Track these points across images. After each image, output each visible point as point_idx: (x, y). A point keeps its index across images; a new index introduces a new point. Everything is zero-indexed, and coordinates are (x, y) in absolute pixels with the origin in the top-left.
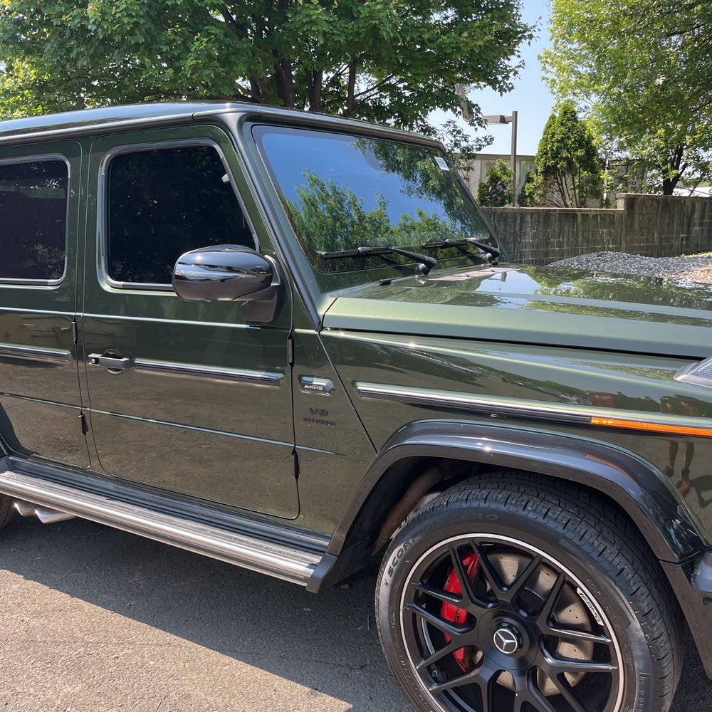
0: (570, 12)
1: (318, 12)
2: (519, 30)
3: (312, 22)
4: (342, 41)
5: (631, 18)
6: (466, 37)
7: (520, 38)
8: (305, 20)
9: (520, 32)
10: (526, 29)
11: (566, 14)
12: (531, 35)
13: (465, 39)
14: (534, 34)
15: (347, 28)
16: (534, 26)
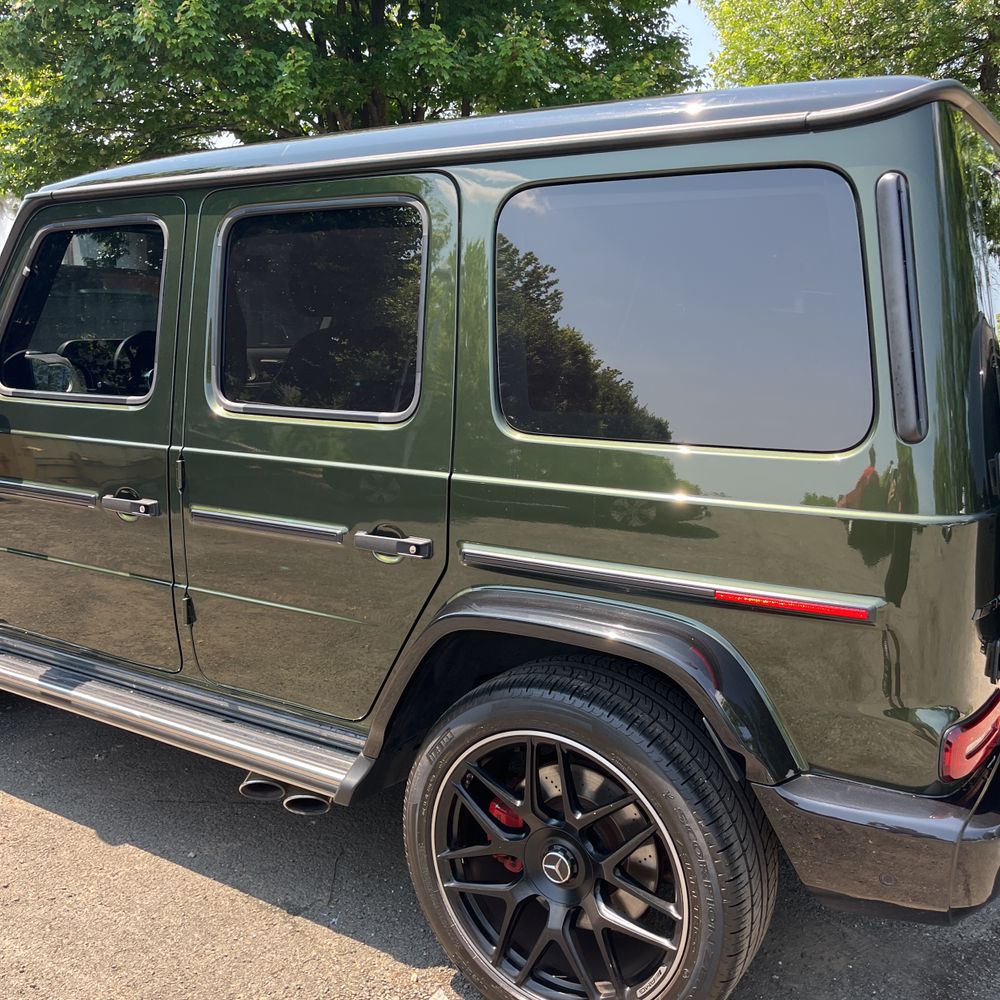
0: (747, 50)
1: (439, 41)
2: (684, 73)
3: (430, 55)
4: (466, 77)
5: (825, 61)
6: (619, 83)
7: (685, 84)
8: (422, 51)
9: (685, 77)
10: (693, 73)
11: (740, 51)
12: (700, 81)
13: (618, 85)
14: (703, 79)
15: (472, 61)
16: (704, 70)
